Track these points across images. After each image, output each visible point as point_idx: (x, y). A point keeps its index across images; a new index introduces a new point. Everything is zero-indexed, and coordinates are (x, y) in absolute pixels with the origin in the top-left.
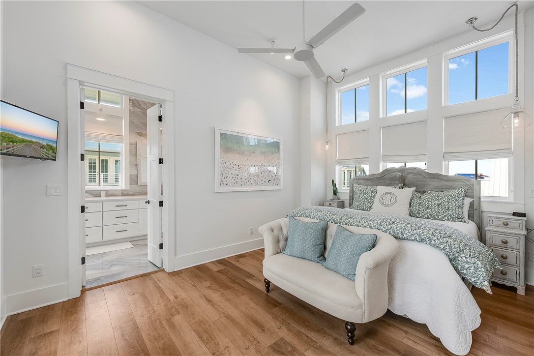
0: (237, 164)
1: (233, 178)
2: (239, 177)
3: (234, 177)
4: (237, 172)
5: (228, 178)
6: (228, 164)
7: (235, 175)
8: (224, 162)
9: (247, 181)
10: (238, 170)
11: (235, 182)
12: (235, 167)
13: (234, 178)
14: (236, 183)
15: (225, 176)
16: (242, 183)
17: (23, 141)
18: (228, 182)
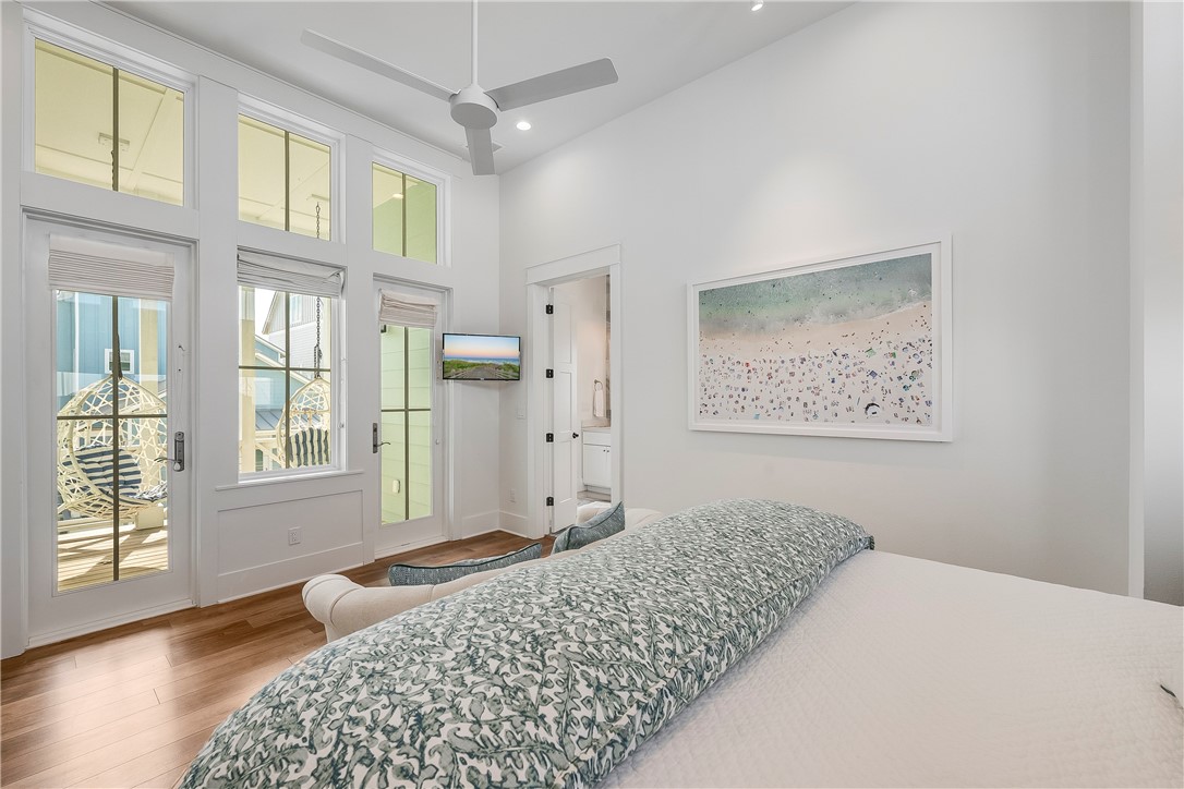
0: (744, 361)
1: (731, 396)
2: (750, 395)
3: (735, 396)
4: (743, 383)
5: (719, 397)
6: (718, 362)
7: (736, 389)
8: (708, 359)
9: (776, 404)
10: (745, 375)
11: (738, 407)
12: (738, 368)
13: (735, 398)
14: (739, 410)
15: (710, 392)
16: (759, 411)
17: (474, 365)
18: (717, 408)
